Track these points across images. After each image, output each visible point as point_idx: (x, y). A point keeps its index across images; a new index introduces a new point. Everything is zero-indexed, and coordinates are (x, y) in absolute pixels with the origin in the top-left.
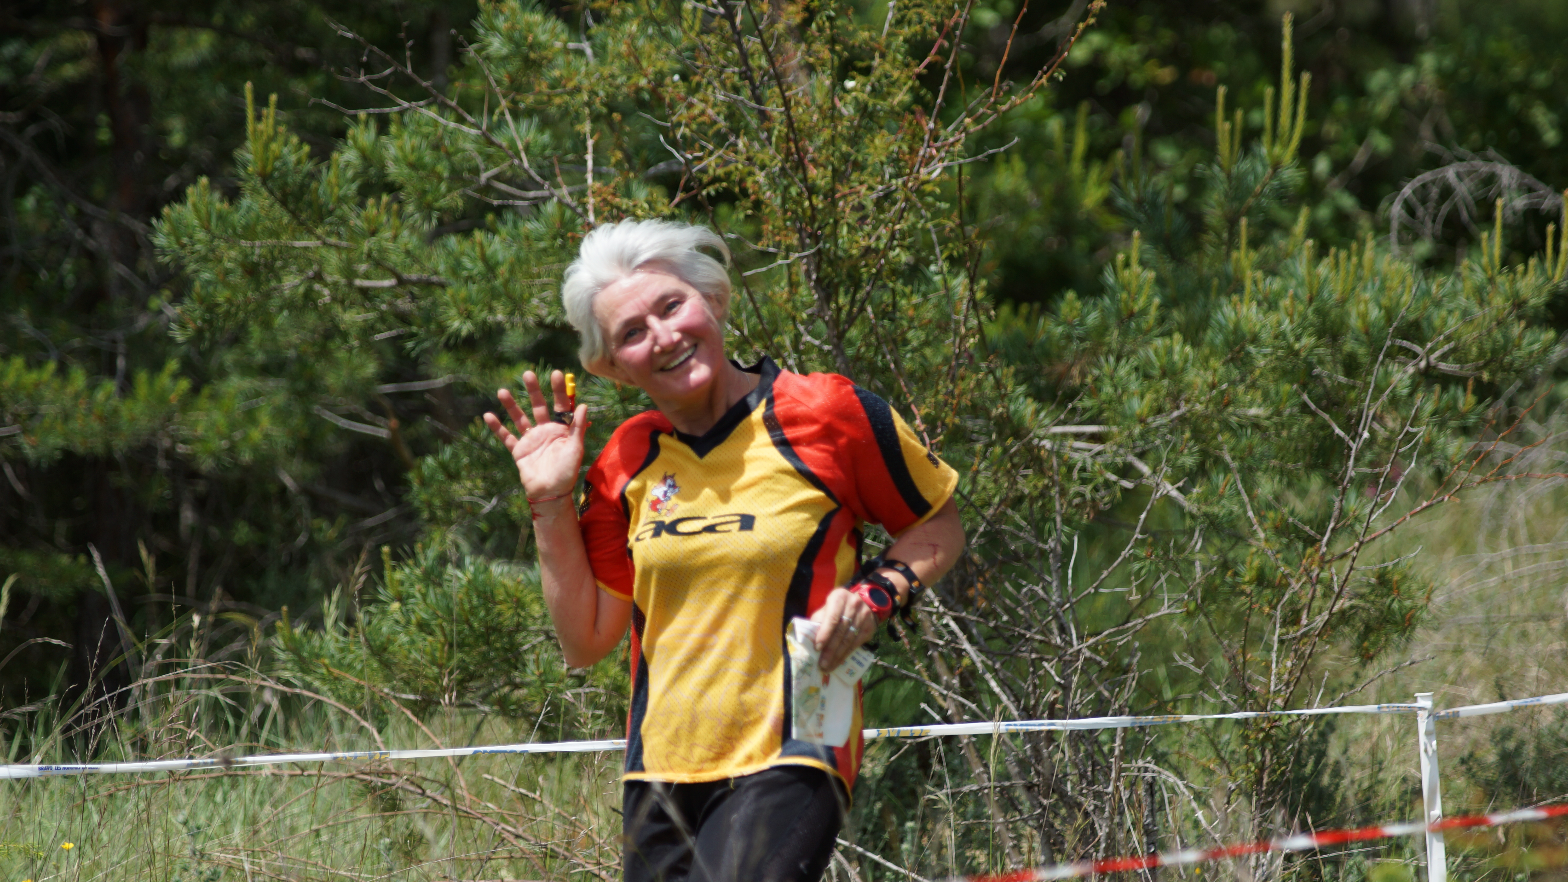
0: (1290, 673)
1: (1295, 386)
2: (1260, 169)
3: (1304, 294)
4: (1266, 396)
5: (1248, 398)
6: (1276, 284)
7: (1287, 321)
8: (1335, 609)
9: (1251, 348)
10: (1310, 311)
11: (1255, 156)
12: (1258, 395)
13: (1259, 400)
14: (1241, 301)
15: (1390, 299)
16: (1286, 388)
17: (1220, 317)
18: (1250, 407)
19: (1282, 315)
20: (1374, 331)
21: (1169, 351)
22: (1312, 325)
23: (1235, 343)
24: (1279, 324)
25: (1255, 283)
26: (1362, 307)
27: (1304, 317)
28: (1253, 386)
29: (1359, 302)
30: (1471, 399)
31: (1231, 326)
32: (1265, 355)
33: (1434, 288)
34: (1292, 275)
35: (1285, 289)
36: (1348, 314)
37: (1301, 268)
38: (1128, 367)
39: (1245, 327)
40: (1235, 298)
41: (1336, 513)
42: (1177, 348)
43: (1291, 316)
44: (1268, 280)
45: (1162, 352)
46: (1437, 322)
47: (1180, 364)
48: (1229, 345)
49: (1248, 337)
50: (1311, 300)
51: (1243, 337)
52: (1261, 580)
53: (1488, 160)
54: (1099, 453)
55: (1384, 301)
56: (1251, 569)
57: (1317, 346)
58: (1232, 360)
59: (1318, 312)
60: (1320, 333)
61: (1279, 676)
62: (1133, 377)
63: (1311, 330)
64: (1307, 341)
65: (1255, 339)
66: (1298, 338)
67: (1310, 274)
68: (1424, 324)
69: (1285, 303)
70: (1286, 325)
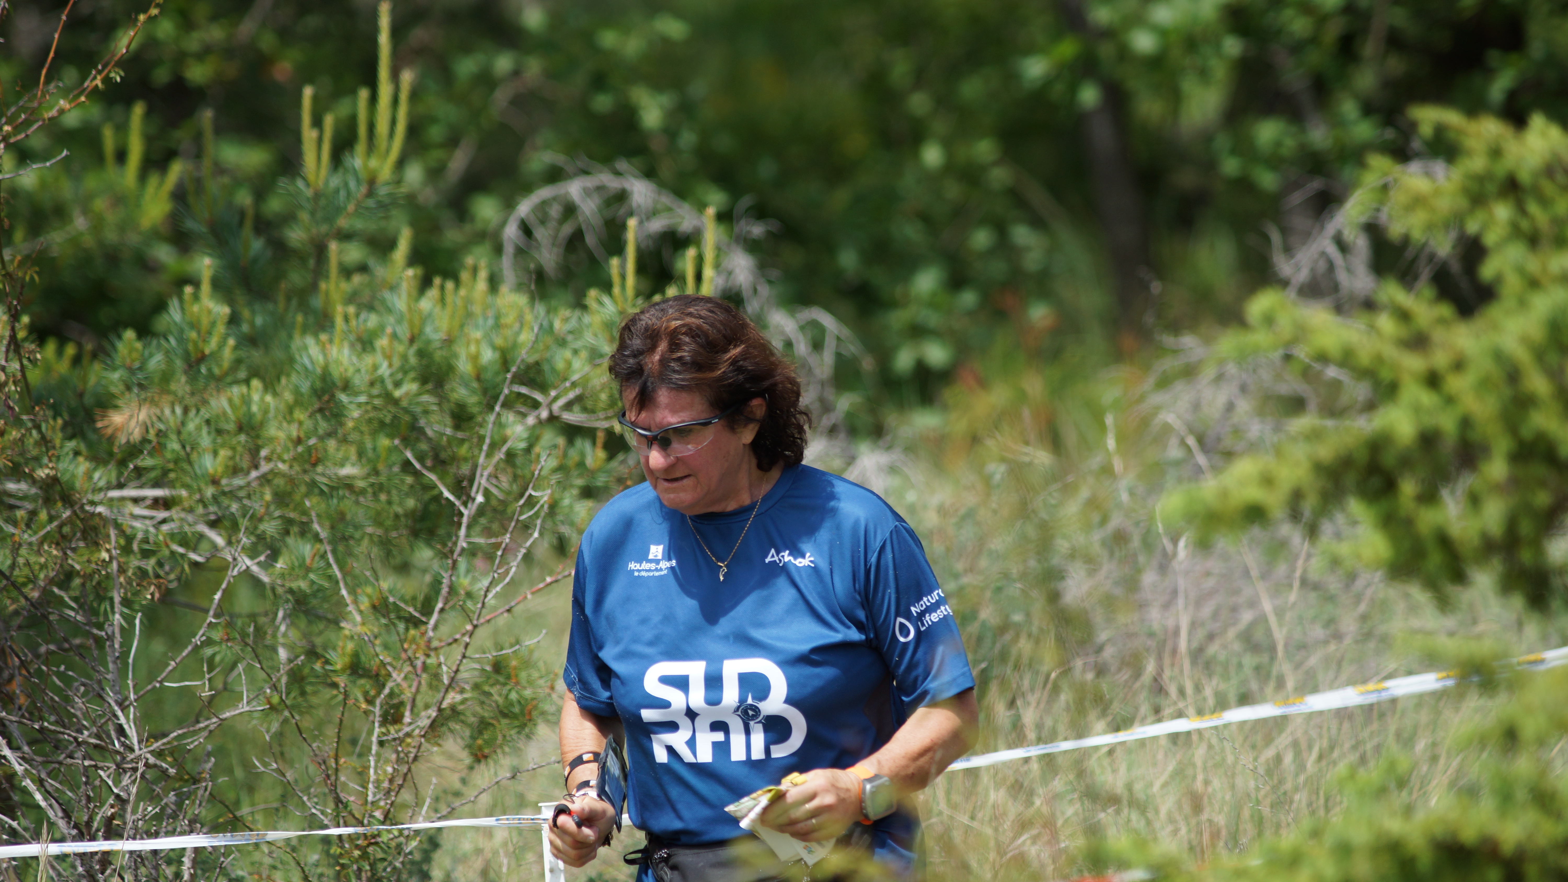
0: (391, 781)
1: (397, 442)
2: (352, 184)
3: (404, 332)
4: (361, 454)
5: (340, 455)
6: (372, 321)
7: (385, 364)
8: (444, 705)
9: (343, 397)
10: (412, 351)
11: (346, 170)
12: (353, 451)
13: (353, 457)
14: (331, 341)
15: (505, 339)
16: (384, 442)
17: (306, 361)
18: (342, 465)
19: (379, 358)
20: (488, 375)
21: (246, 401)
22: (413, 368)
23: (324, 391)
24: (375, 367)
25: (346, 319)
26: (473, 349)
27: (404, 357)
28: (344, 440)
29: (468, 344)
30: (601, 454)
31: (319, 371)
32: (359, 405)
33: (557, 324)
34: (389, 310)
35: (382, 327)
36: (456, 356)
37: (400, 302)
38: (197, 421)
39: (336, 373)
40: (323, 337)
41: (445, 590)
42: (256, 397)
43: (388, 357)
44: (363, 316)
45: (237, 401)
46: (560, 365)
47: (259, 417)
48: (317, 393)
49: (339, 384)
50: (412, 340)
51: (334, 384)
52: (356, 668)
53: (618, 173)
54: (164, 521)
55: (499, 341)
56: (344, 654)
57: (419, 394)
58: (321, 410)
59: (421, 354)
60: (424, 380)
61: (378, 782)
62: (205, 431)
63: (412, 375)
64: (410, 387)
65: (347, 386)
66: (397, 384)
67: (410, 309)
68: (546, 367)
69: (382, 342)
70: (384, 370)
